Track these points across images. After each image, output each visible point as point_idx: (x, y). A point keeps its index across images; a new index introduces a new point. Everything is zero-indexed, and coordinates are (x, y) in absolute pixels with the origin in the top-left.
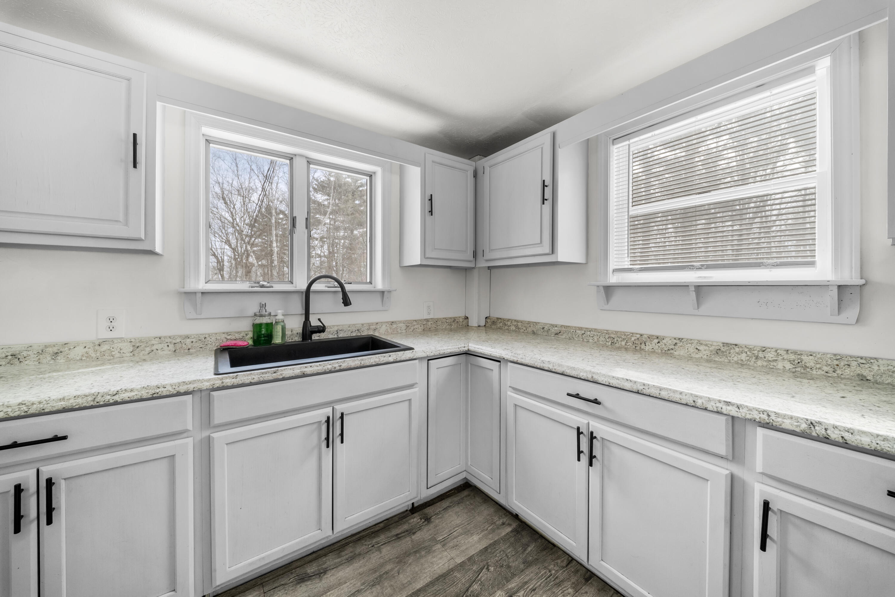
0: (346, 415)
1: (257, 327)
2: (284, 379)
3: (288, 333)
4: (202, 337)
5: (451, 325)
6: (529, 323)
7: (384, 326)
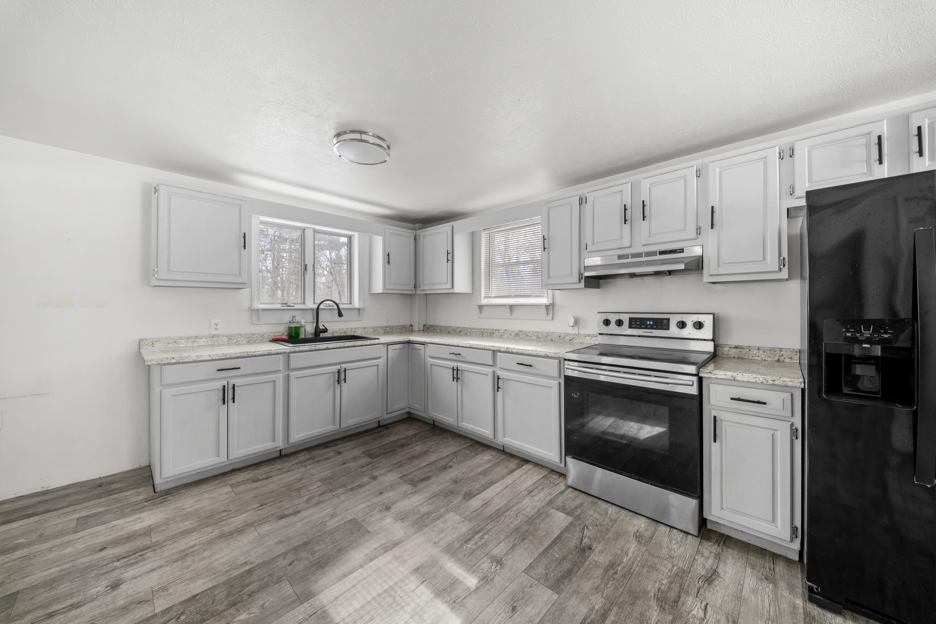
0: (347, 370)
1: (291, 329)
3: (307, 332)
4: (261, 334)
5: (401, 330)
6: (447, 327)
7: (360, 330)
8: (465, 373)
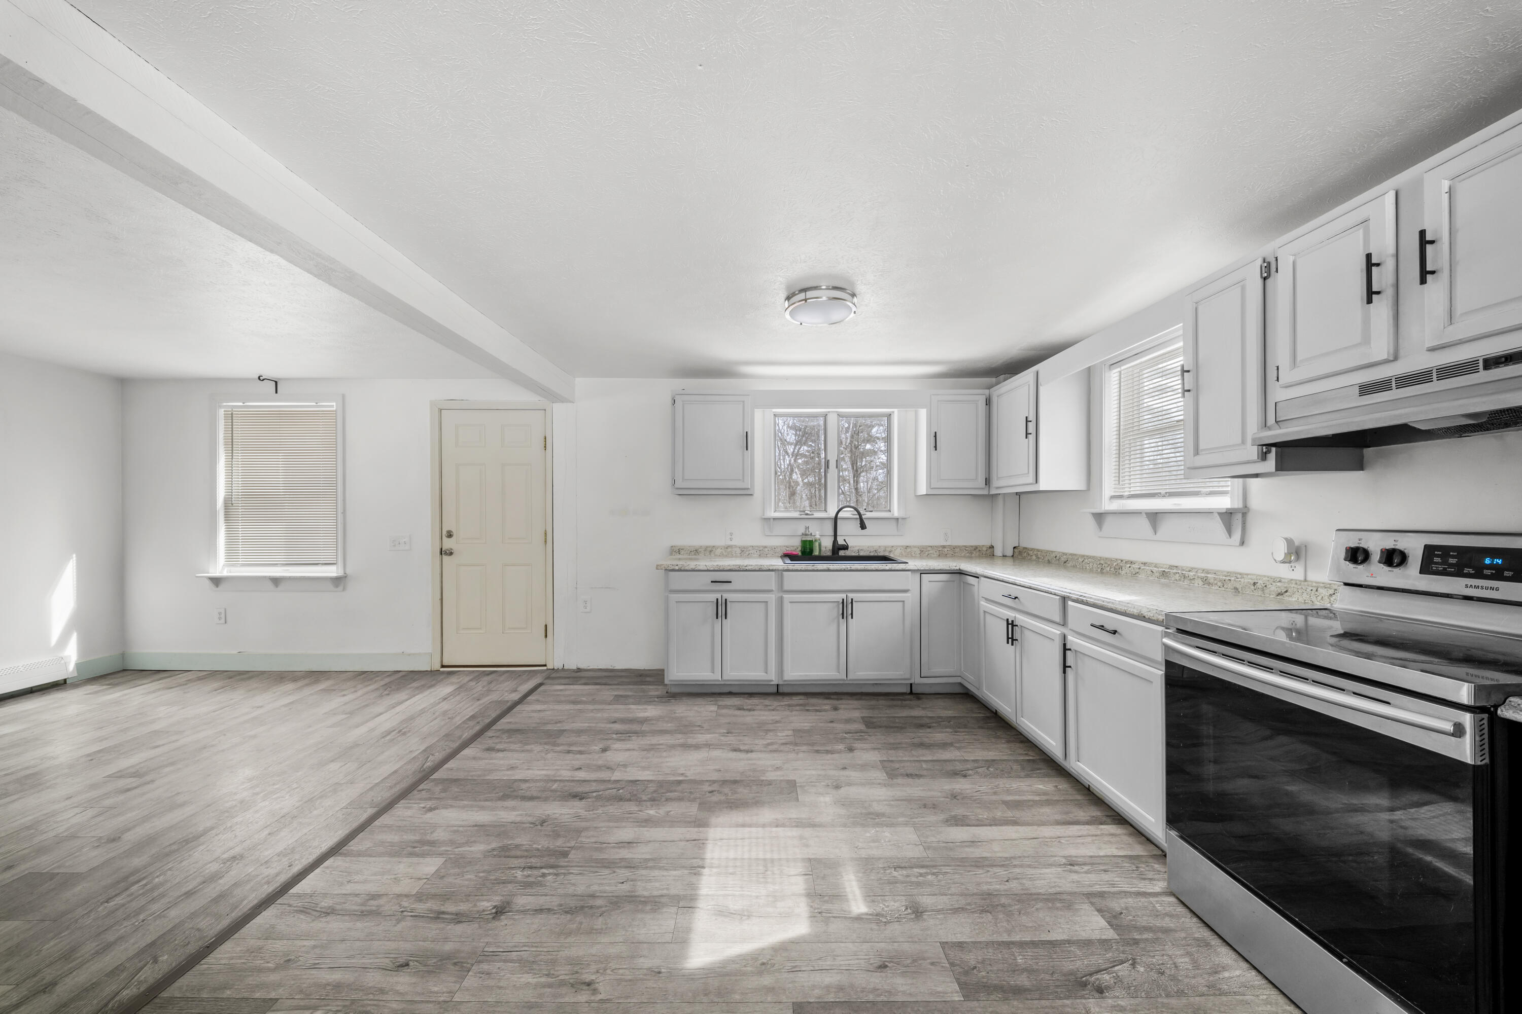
0: (854, 601)
1: (804, 543)
2: (817, 571)
3: (823, 549)
4: (780, 548)
5: (972, 553)
6: (1048, 551)
7: (899, 549)
8: (1026, 632)
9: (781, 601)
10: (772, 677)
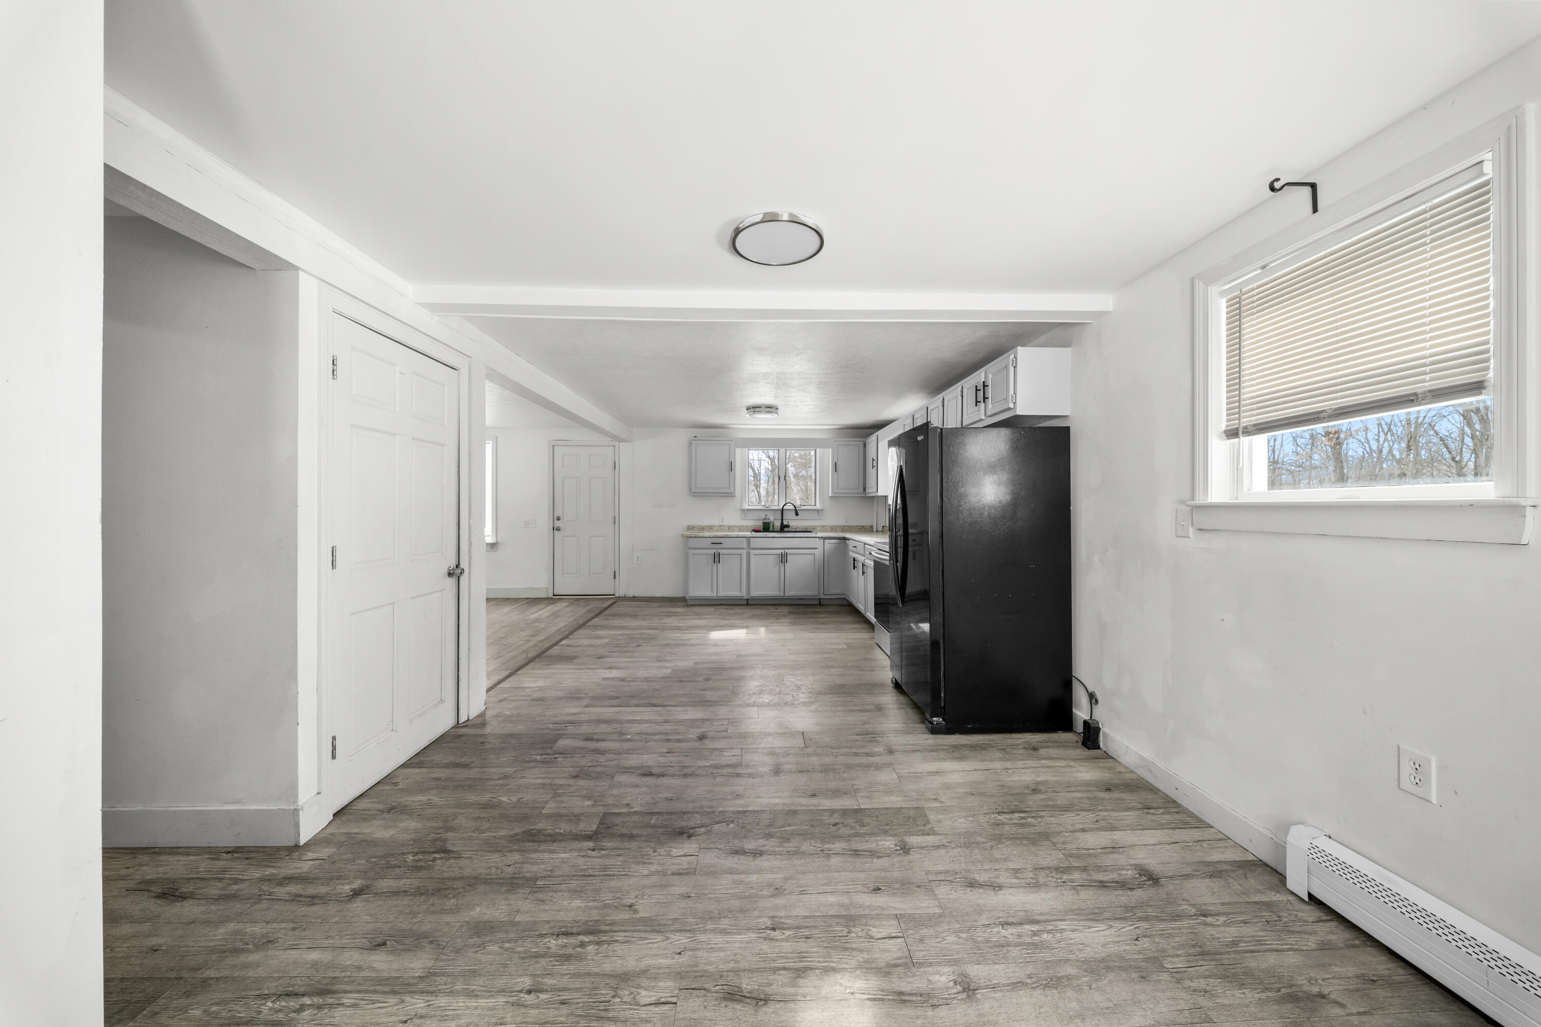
0: (788, 554)
1: (764, 524)
2: (768, 537)
3: (775, 527)
4: (747, 526)
7: (815, 526)
9: (749, 554)
10: (744, 594)
